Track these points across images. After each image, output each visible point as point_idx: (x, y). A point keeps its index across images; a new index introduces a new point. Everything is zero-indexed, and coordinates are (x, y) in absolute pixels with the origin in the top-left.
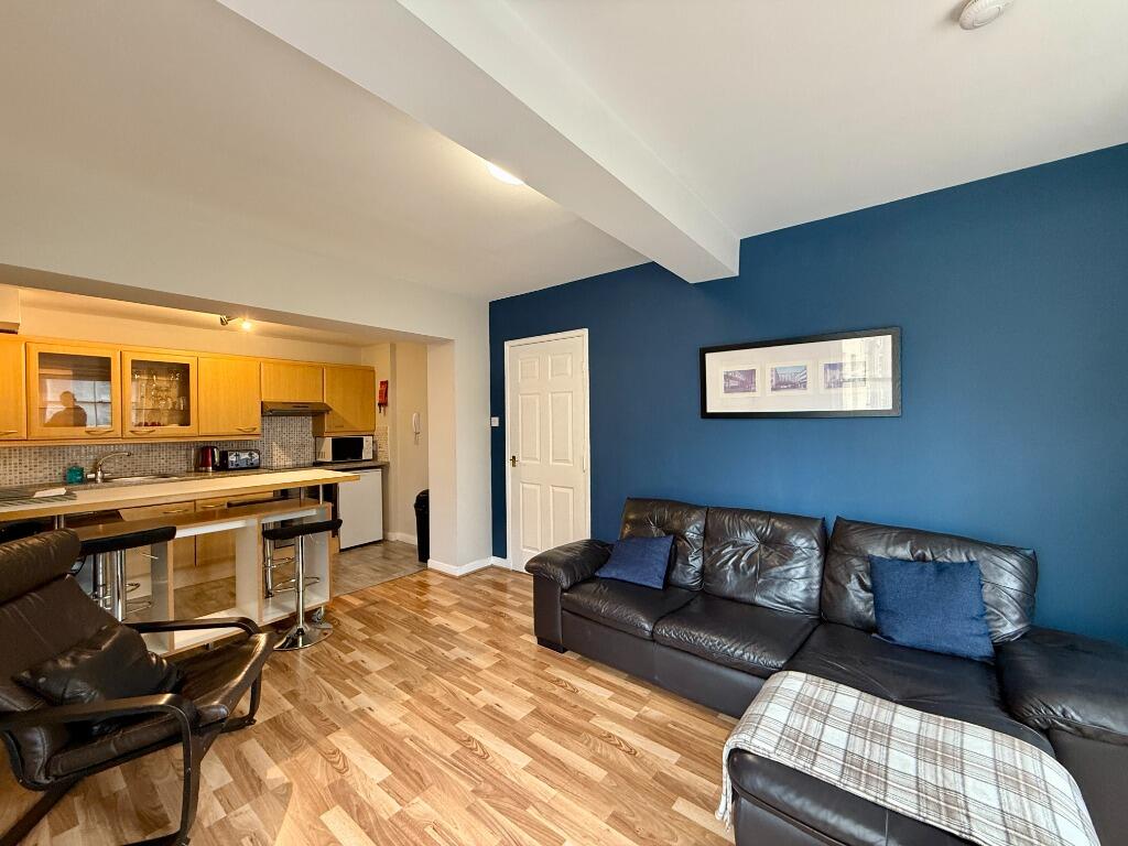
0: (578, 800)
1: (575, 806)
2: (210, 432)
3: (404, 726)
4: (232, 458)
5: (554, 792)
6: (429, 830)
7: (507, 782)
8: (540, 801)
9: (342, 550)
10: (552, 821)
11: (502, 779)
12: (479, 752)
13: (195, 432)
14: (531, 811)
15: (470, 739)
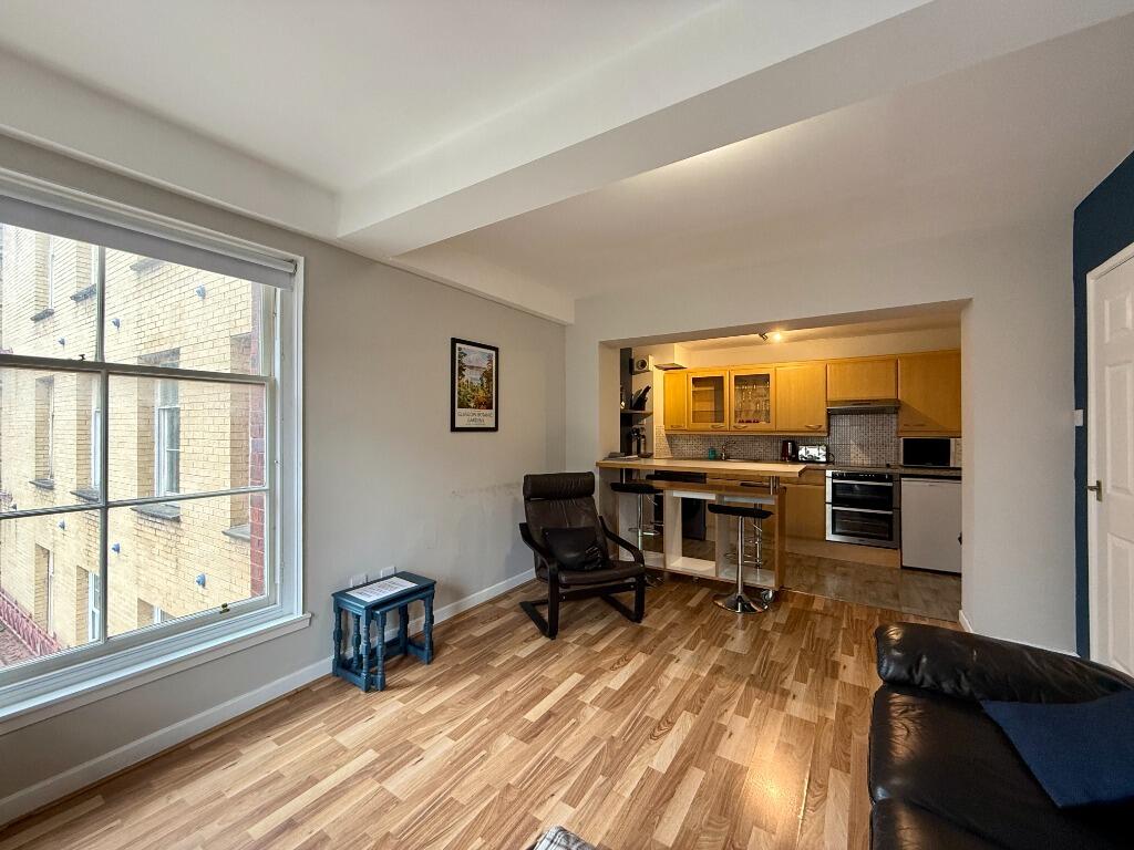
0: (624, 816)
1: (615, 814)
2: (784, 428)
3: (667, 683)
4: (802, 452)
5: (627, 795)
6: (573, 721)
7: (628, 758)
8: (613, 785)
9: (903, 567)
10: (593, 796)
11: (633, 753)
12: (657, 733)
13: (773, 428)
14: (601, 779)
15: (672, 724)
